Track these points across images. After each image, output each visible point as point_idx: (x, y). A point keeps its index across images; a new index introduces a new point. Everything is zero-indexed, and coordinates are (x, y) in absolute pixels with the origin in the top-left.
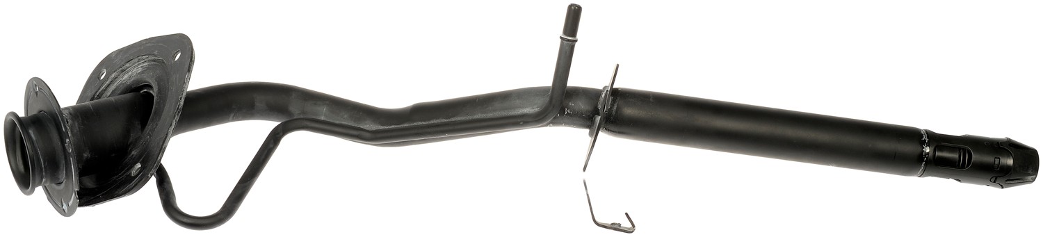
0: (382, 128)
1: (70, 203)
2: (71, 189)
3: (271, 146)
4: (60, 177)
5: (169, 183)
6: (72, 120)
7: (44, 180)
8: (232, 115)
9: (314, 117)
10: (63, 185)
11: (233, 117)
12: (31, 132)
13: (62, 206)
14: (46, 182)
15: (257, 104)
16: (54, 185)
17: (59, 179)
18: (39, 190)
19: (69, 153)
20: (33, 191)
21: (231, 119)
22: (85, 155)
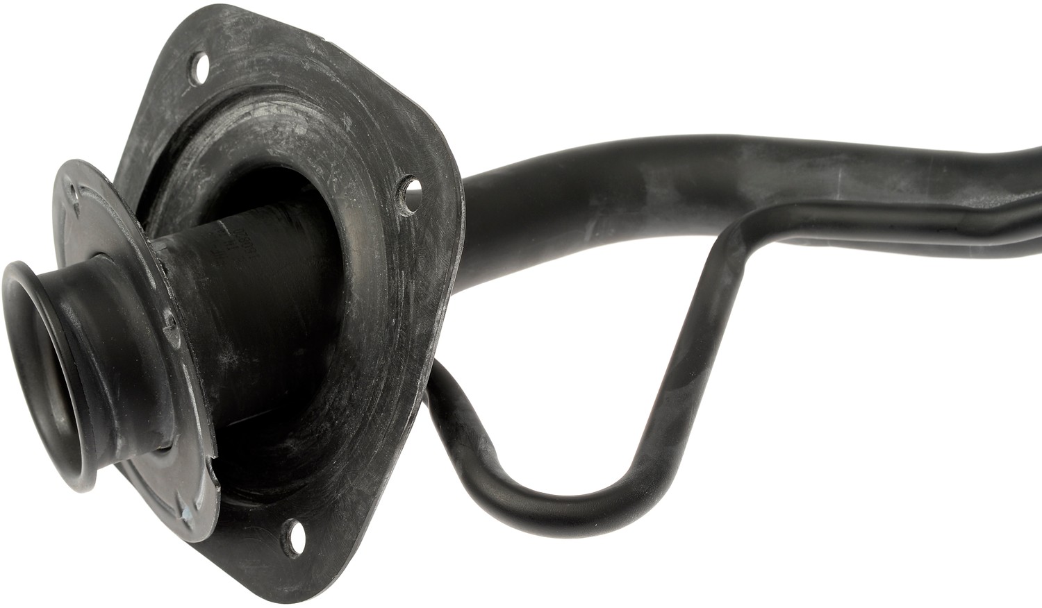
0: (1016, 198)
1: (200, 500)
2: (196, 459)
3: (727, 280)
4: (163, 429)
5: (468, 409)
6: (177, 263)
7: (120, 443)
8: (591, 226)
9: (816, 198)
10: (174, 451)
11: (595, 231)
12: (66, 307)
13: (181, 511)
14: (126, 448)
15: (653, 189)
16: (150, 457)
17: (160, 435)
18: (108, 475)
19: (177, 352)
20: (91, 480)
21: (587, 238)
22: (224, 359)
